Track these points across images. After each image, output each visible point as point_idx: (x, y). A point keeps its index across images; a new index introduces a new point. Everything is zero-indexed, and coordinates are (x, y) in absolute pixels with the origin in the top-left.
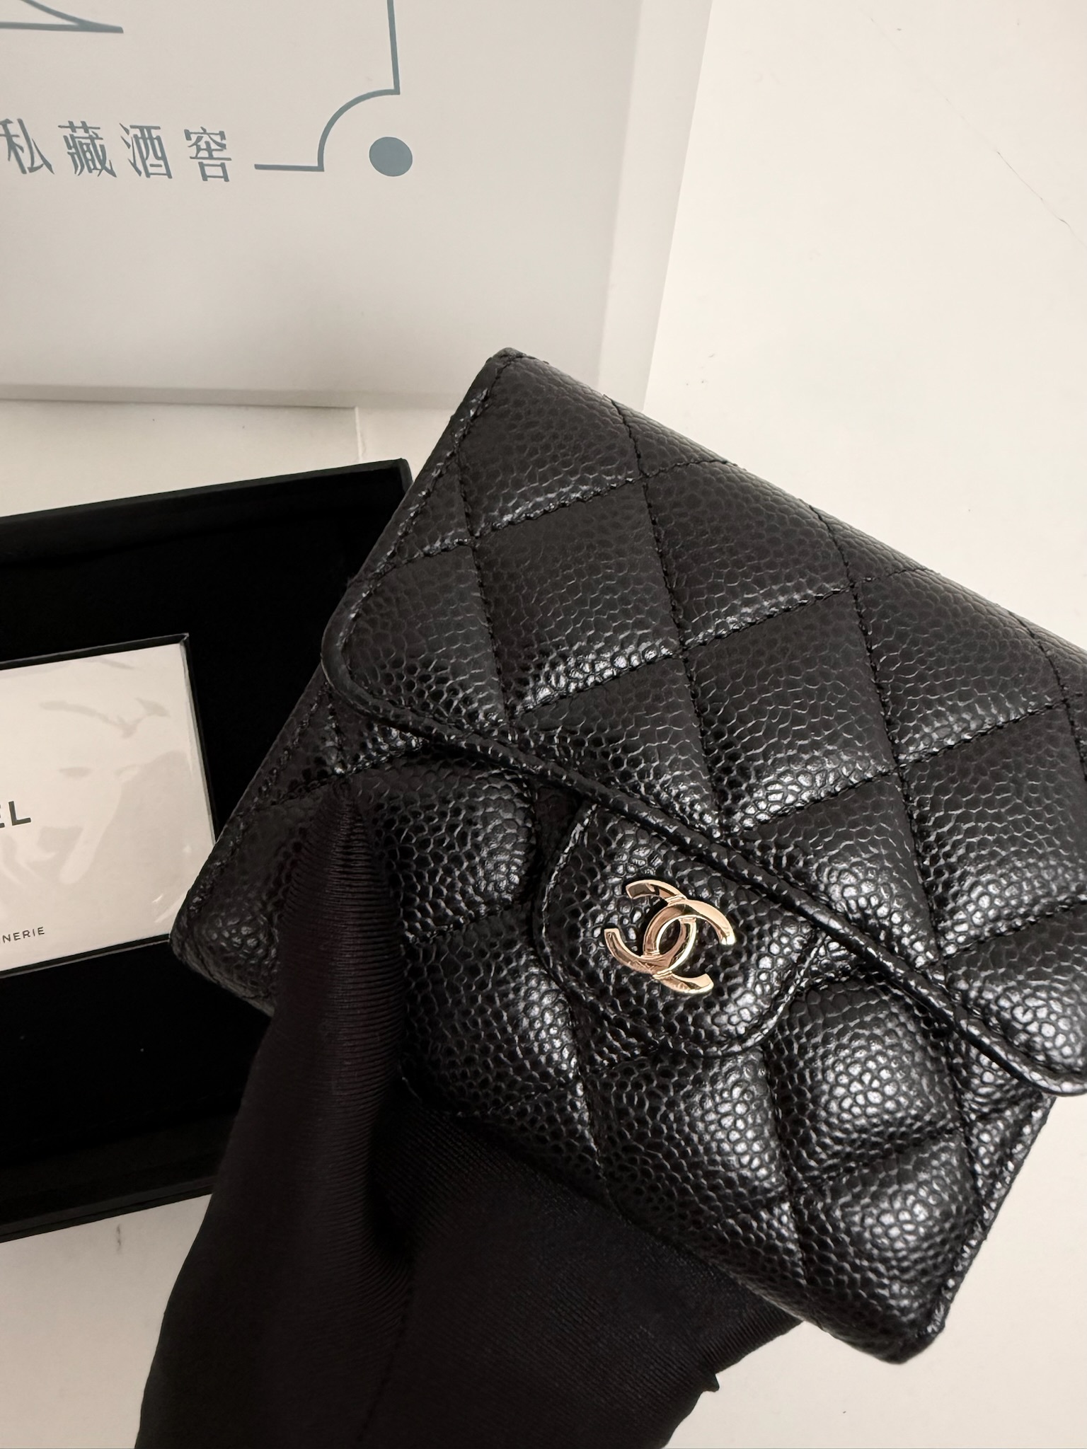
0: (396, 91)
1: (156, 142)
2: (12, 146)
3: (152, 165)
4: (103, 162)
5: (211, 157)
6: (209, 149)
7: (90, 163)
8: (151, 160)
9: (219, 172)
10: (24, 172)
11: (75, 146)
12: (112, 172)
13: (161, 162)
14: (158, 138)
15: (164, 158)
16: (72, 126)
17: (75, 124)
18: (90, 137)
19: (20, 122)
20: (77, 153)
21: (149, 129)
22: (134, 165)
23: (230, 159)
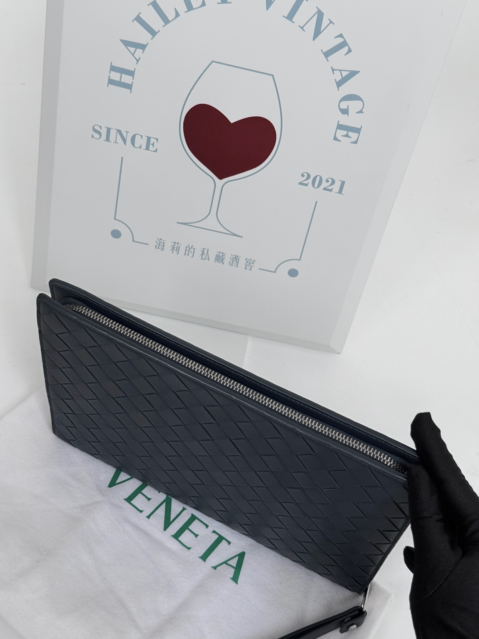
0: (300, 260)
1: (238, 259)
2: (203, 254)
3: (234, 264)
4: (222, 261)
5: (249, 265)
6: (250, 263)
7: (219, 261)
8: (235, 263)
9: (250, 268)
10: (202, 259)
11: (218, 257)
12: (223, 263)
13: (237, 264)
14: (239, 259)
15: (238, 263)
16: (220, 252)
17: (221, 252)
18: (223, 256)
19: (208, 249)
20: (217, 258)
21: (237, 256)
22: (230, 263)
23: (253, 266)
